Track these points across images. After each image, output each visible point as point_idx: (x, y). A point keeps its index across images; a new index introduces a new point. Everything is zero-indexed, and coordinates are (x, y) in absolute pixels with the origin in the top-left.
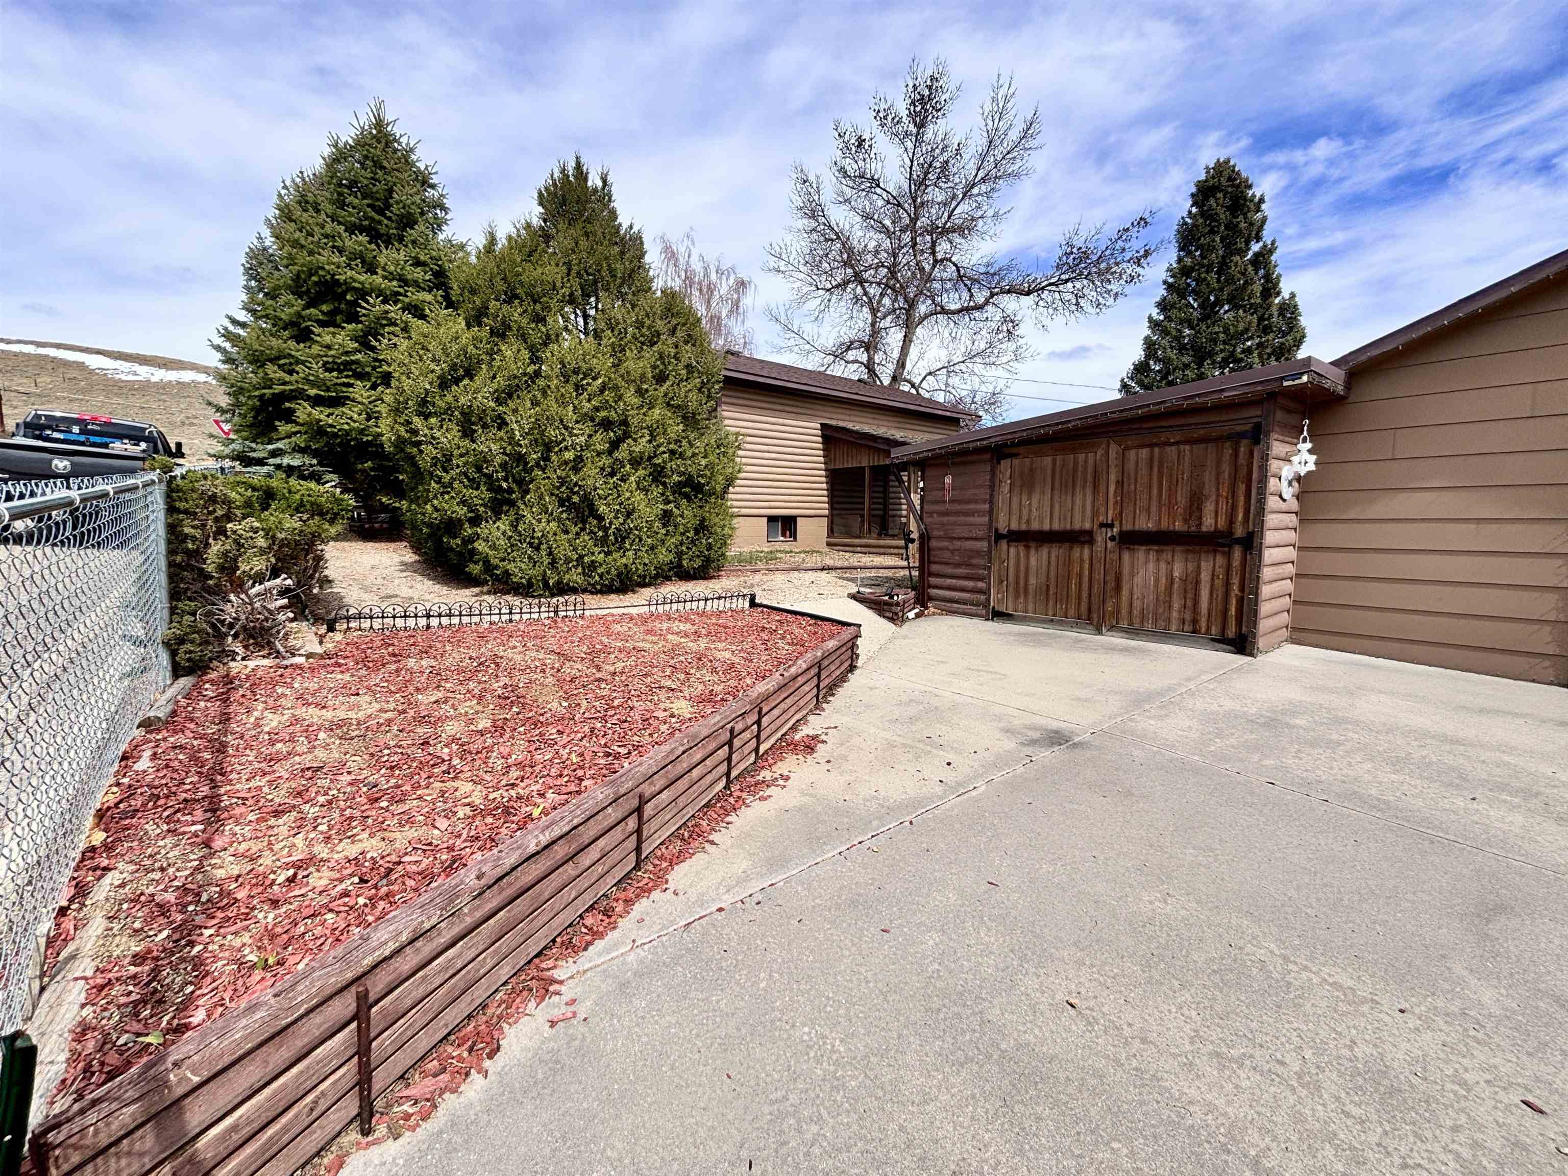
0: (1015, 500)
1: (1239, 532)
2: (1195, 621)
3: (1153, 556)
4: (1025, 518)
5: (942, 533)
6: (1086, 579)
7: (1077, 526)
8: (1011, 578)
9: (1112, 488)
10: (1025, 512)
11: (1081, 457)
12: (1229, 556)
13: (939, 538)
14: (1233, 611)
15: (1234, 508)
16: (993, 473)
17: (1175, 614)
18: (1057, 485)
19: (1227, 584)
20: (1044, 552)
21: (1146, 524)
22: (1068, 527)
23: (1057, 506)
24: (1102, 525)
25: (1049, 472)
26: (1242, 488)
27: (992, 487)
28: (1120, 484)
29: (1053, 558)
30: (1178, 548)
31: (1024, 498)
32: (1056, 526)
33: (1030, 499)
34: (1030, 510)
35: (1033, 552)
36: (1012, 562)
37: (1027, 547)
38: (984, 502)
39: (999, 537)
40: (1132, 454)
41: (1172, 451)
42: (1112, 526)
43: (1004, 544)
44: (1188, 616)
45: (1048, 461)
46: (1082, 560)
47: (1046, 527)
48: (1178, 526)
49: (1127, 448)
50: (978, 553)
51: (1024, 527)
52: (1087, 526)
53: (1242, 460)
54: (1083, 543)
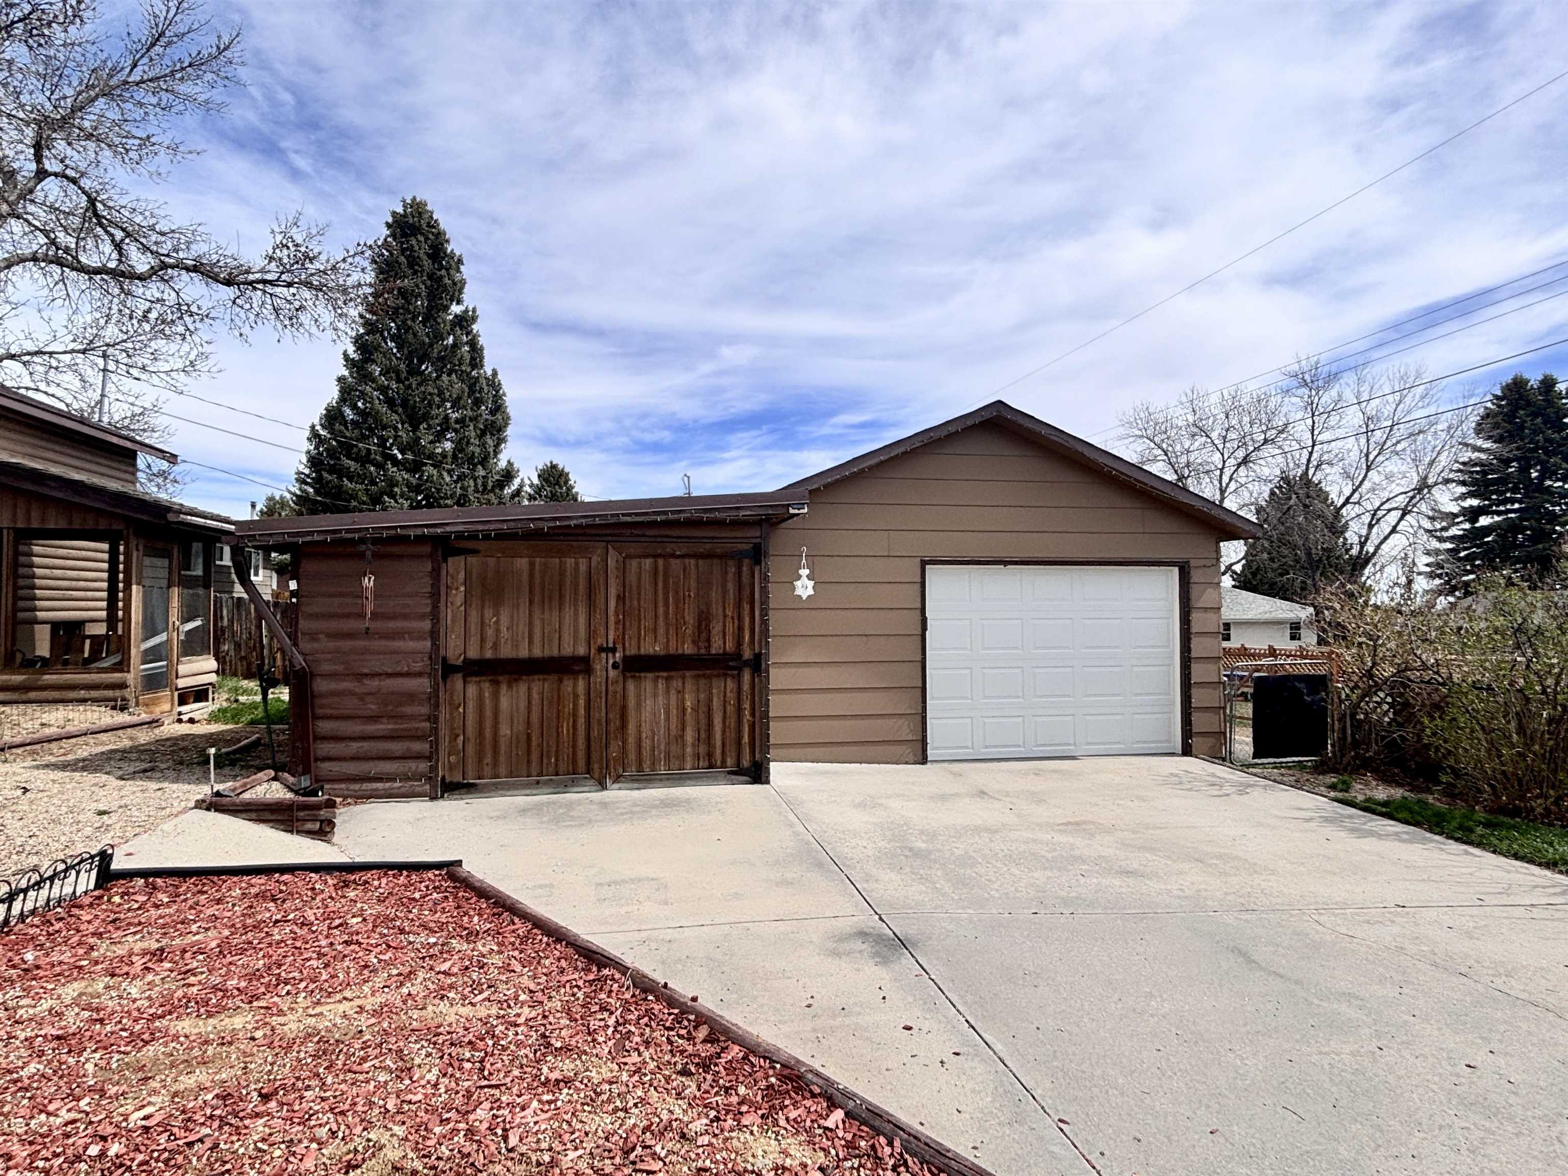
0: (474, 616)
1: (747, 654)
2: (710, 755)
3: (661, 685)
4: (489, 644)
5: (340, 668)
6: (581, 721)
7: (567, 651)
8: (471, 730)
9: (612, 604)
10: (490, 632)
11: (570, 562)
12: (738, 680)
13: (333, 675)
14: (746, 739)
15: (740, 629)
16: (435, 574)
17: (689, 750)
18: (537, 599)
19: (739, 710)
20: (522, 688)
21: (653, 647)
22: (555, 653)
23: (537, 623)
24: (601, 649)
25: (525, 577)
26: (747, 607)
27: (435, 596)
28: (621, 598)
29: (535, 696)
30: (688, 674)
31: (488, 613)
32: (537, 652)
33: (497, 614)
34: (498, 631)
35: (504, 688)
36: (471, 705)
37: (496, 683)
38: (422, 617)
39: (449, 670)
40: (634, 563)
41: (675, 563)
42: (614, 650)
43: (457, 681)
44: (702, 749)
45: (522, 563)
46: (576, 696)
47: (524, 653)
48: (688, 649)
49: (629, 557)
50: (411, 697)
51: (489, 654)
52: (582, 651)
53: (745, 579)
54: (575, 674)
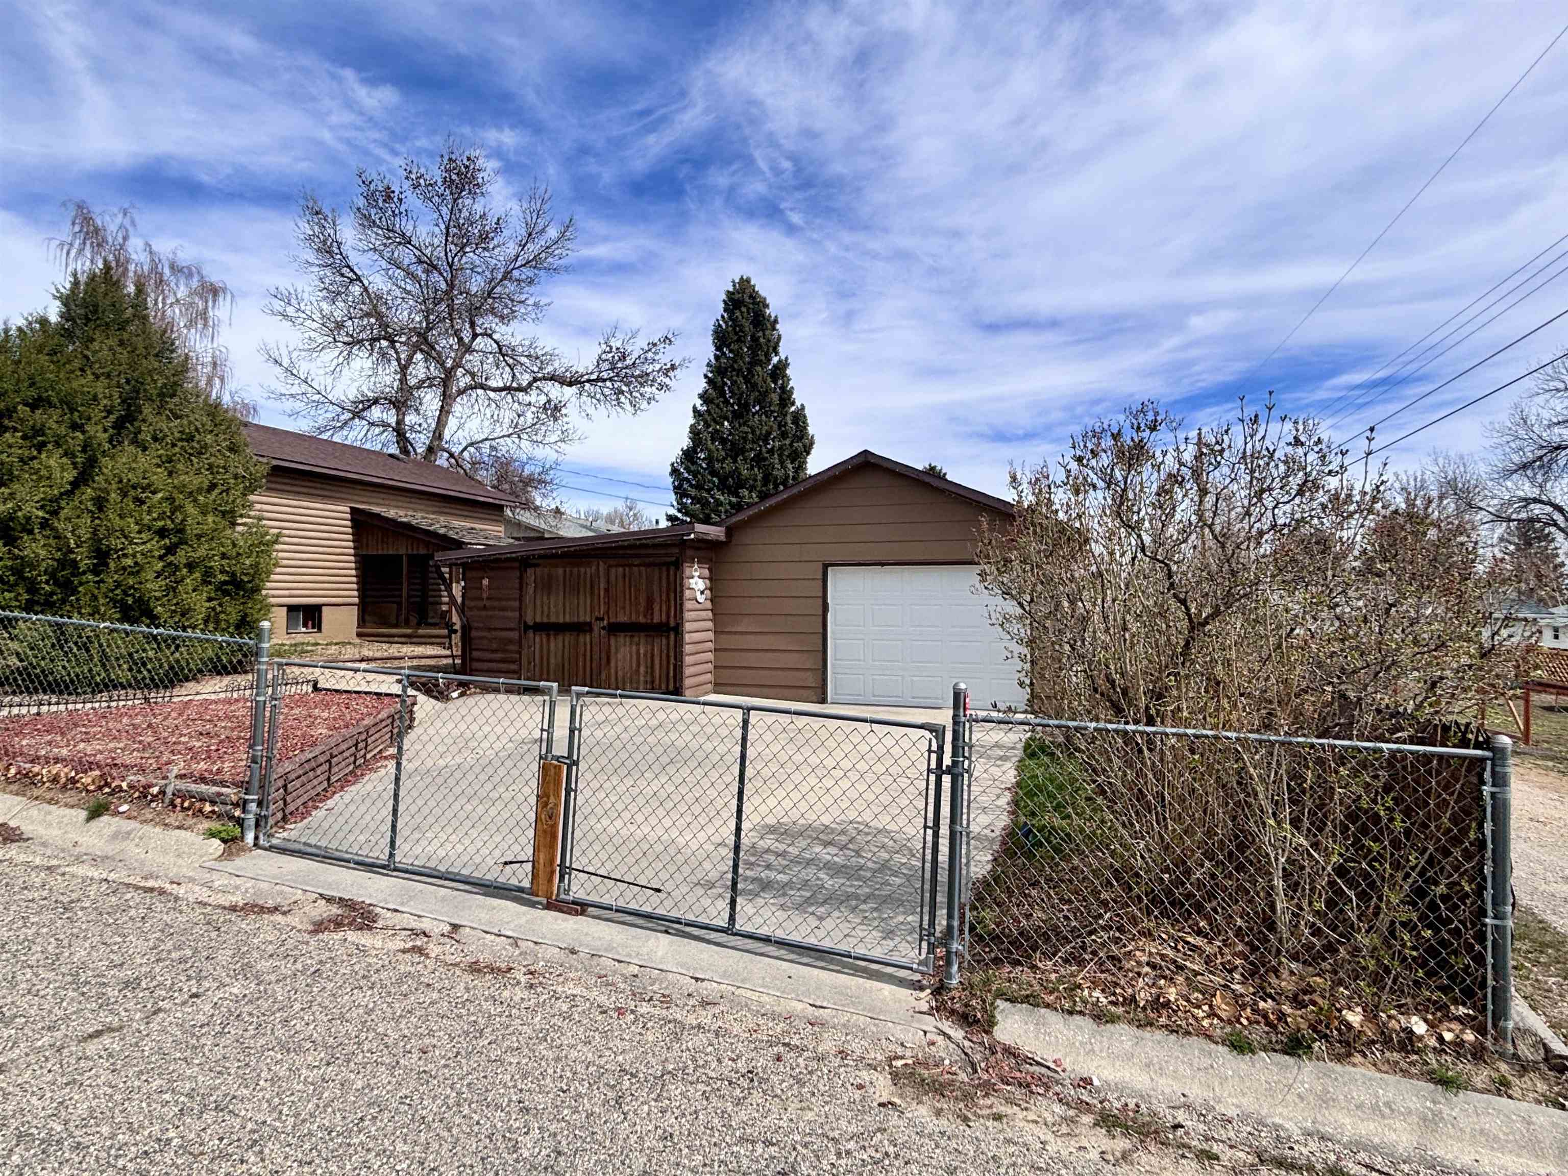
0: (538, 599)
1: (672, 624)
2: (653, 682)
3: (628, 639)
4: (546, 613)
5: (481, 625)
6: (588, 658)
7: (581, 619)
8: (537, 661)
9: (602, 593)
10: (546, 609)
11: (582, 570)
12: (668, 638)
13: (477, 629)
14: (671, 674)
15: (669, 608)
16: (521, 578)
17: (642, 678)
18: (567, 589)
19: (668, 656)
20: (560, 638)
21: (623, 618)
22: (576, 620)
23: (567, 605)
24: (597, 619)
25: (561, 579)
26: (672, 595)
27: (521, 589)
28: (607, 590)
29: (566, 643)
30: (642, 634)
31: (545, 598)
32: (568, 619)
33: (549, 599)
34: (549, 608)
35: (552, 638)
36: (537, 646)
37: (548, 636)
38: (515, 600)
39: (527, 627)
40: (613, 570)
41: (636, 569)
42: (602, 619)
43: (531, 634)
44: (649, 679)
45: (560, 571)
46: (585, 644)
47: (561, 620)
48: (642, 620)
49: (610, 566)
50: (510, 641)
51: (545, 620)
52: (588, 620)
53: (672, 578)
54: (585, 632)
